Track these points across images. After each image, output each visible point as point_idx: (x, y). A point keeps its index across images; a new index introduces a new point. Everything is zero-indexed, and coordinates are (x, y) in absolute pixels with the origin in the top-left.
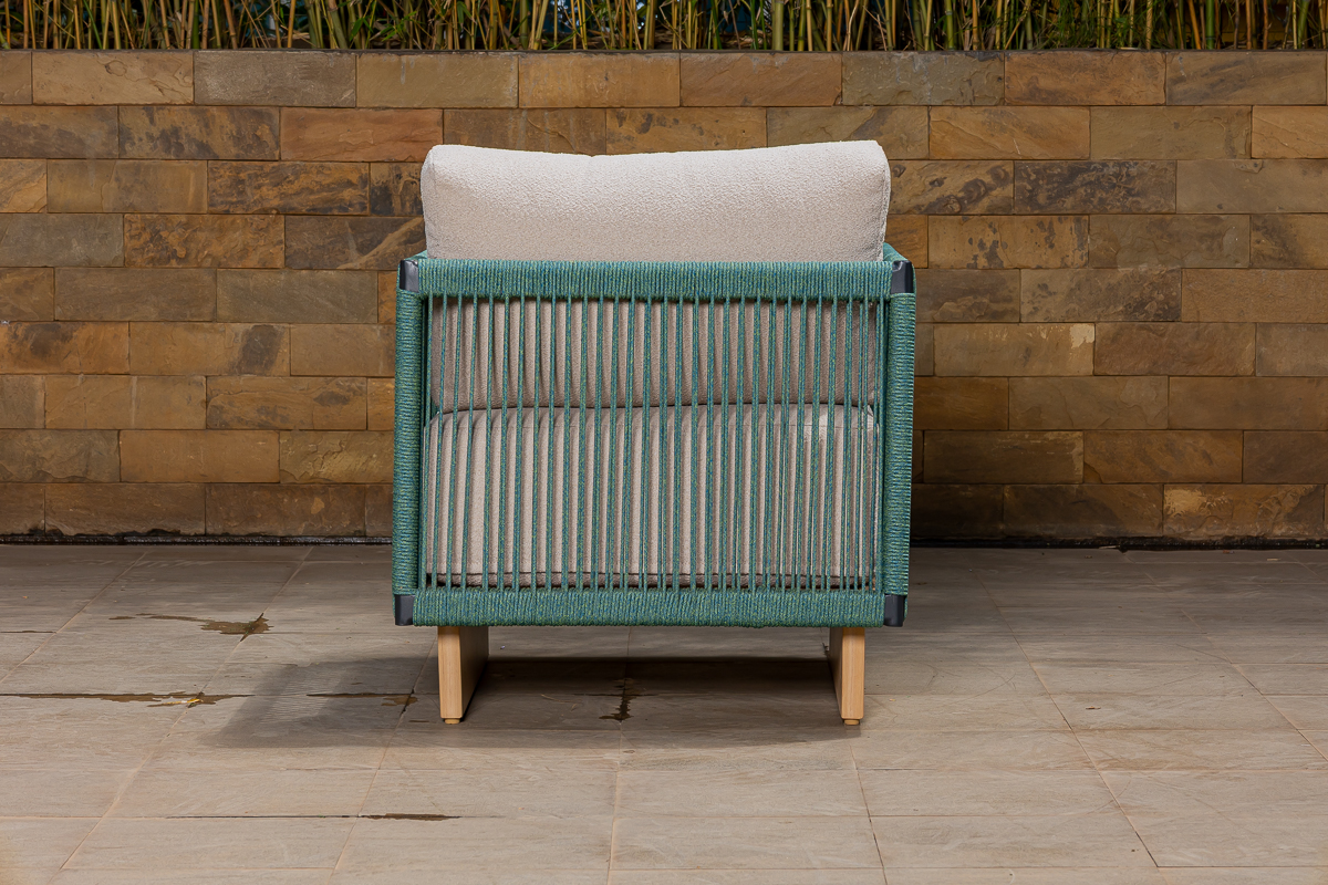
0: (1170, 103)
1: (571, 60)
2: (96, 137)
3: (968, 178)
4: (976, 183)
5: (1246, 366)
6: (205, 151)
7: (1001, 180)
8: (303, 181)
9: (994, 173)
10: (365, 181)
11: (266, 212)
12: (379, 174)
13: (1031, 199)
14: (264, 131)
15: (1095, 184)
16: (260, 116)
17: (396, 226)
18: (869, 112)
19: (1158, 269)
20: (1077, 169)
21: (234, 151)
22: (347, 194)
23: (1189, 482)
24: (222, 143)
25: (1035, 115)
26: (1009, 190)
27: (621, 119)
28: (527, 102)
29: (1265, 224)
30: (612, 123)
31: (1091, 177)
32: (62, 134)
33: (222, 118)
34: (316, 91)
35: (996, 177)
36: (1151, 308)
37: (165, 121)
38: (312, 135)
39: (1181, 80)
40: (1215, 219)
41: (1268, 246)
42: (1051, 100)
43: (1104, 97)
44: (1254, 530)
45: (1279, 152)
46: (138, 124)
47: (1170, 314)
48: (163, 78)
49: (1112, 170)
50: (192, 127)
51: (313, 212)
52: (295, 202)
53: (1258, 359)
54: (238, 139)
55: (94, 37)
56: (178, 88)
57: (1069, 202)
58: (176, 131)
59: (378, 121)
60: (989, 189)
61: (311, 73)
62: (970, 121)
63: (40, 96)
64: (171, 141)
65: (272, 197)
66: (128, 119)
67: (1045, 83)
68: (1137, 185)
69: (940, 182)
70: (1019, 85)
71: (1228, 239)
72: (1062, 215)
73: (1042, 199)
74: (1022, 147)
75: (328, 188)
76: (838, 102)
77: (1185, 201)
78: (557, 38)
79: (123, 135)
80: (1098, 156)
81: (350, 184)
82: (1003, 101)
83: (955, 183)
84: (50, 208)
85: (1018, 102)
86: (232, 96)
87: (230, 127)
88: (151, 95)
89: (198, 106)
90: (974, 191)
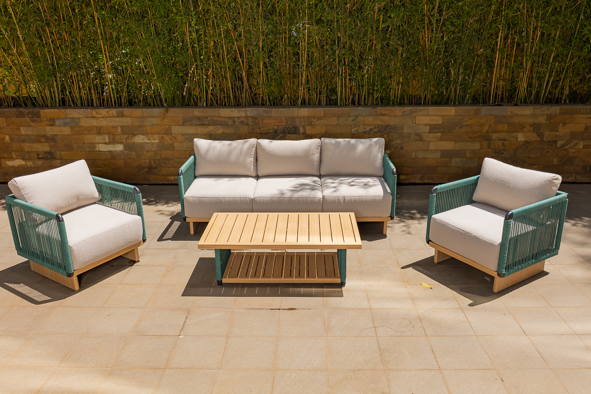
0: (403, 115)
1: (306, 109)
2: (230, 122)
3: (370, 128)
4: (371, 128)
5: (413, 157)
6: (247, 124)
7: (375, 128)
8: (263, 129)
9: (374, 127)
10: (273, 129)
11: (257, 134)
12: (275, 128)
13: (380, 131)
14: (257, 121)
15: (391, 128)
16: (256, 118)
17: (278, 136)
18: (354, 117)
19: (400, 142)
20: (387, 126)
21: (252, 124)
22: (270, 131)
23: (403, 174)
24: (250, 123)
25: (381, 117)
26: (377, 130)
27: (314, 119)
28: (299, 116)
29: (418, 135)
30: (313, 119)
31: (390, 127)
32: (225, 121)
33: (250, 119)
34: (265, 114)
35: (375, 127)
36: (399, 148)
37: (241, 119)
38: (265, 121)
39: (405, 112)
40: (410, 134)
41: (418, 138)
42: (384, 115)
43: (392, 115)
44: (413, 181)
45: (420, 123)
46: (237, 120)
47: (402, 148)
48: (240, 112)
49: (393, 126)
50: (245, 120)
51: (265, 134)
52: (262, 132)
53: (415, 155)
54: (253, 122)
55: (230, 106)
56: (243, 114)
57: (386, 131)
58: (243, 121)
59: (275, 119)
60: (373, 129)
61: (264, 112)
62: (371, 119)
63: (221, 116)
64: (242, 123)
65: (258, 131)
66: (235, 119)
67: (383, 112)
68: (397, 128)
69: (365, 128)
70: (379, 113)
71: (411, 137)
72: (385, 133)
73: (382, 131)
74: (379, 122)
75: (267, 130)
76: (349, 116)
77: (405, 131)
78: (304, 104)
79: (234, 122)
80: (391, 124)
81: (271, 129)
82: (376, 115)
83: (368, 128)
84: (223, 133)
85: (379, 115)
86: (251, 115)
87: (252, 120)
88: (239, 115)
89: (246, 117)
90: (371, 130)
